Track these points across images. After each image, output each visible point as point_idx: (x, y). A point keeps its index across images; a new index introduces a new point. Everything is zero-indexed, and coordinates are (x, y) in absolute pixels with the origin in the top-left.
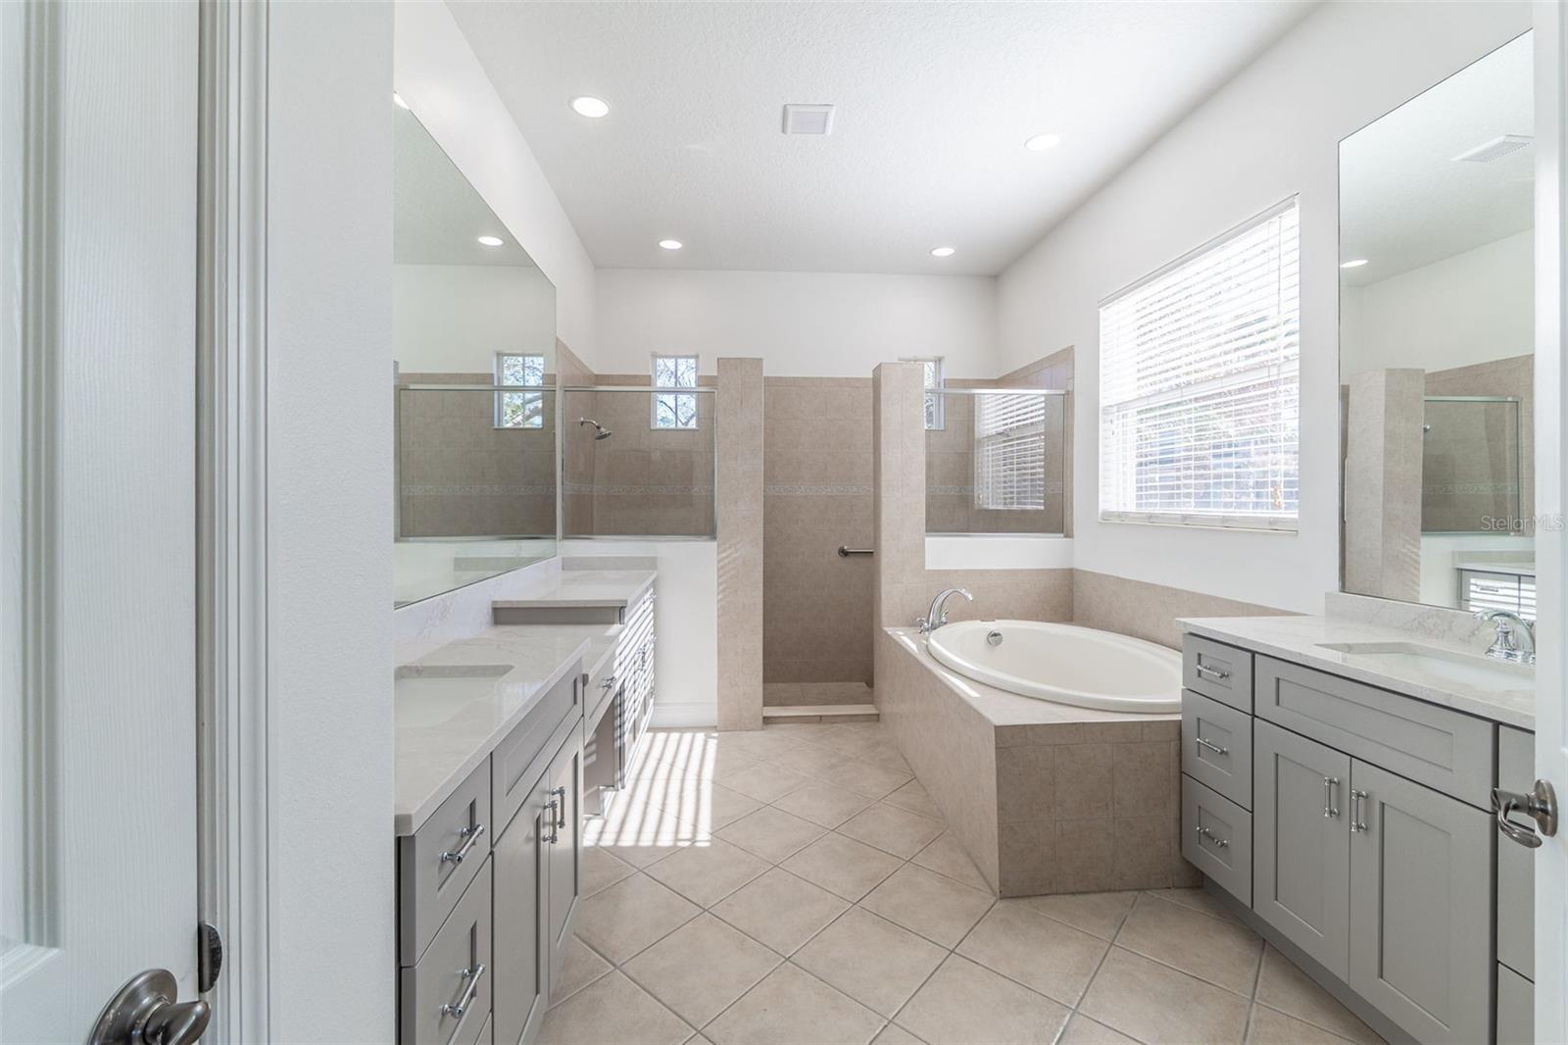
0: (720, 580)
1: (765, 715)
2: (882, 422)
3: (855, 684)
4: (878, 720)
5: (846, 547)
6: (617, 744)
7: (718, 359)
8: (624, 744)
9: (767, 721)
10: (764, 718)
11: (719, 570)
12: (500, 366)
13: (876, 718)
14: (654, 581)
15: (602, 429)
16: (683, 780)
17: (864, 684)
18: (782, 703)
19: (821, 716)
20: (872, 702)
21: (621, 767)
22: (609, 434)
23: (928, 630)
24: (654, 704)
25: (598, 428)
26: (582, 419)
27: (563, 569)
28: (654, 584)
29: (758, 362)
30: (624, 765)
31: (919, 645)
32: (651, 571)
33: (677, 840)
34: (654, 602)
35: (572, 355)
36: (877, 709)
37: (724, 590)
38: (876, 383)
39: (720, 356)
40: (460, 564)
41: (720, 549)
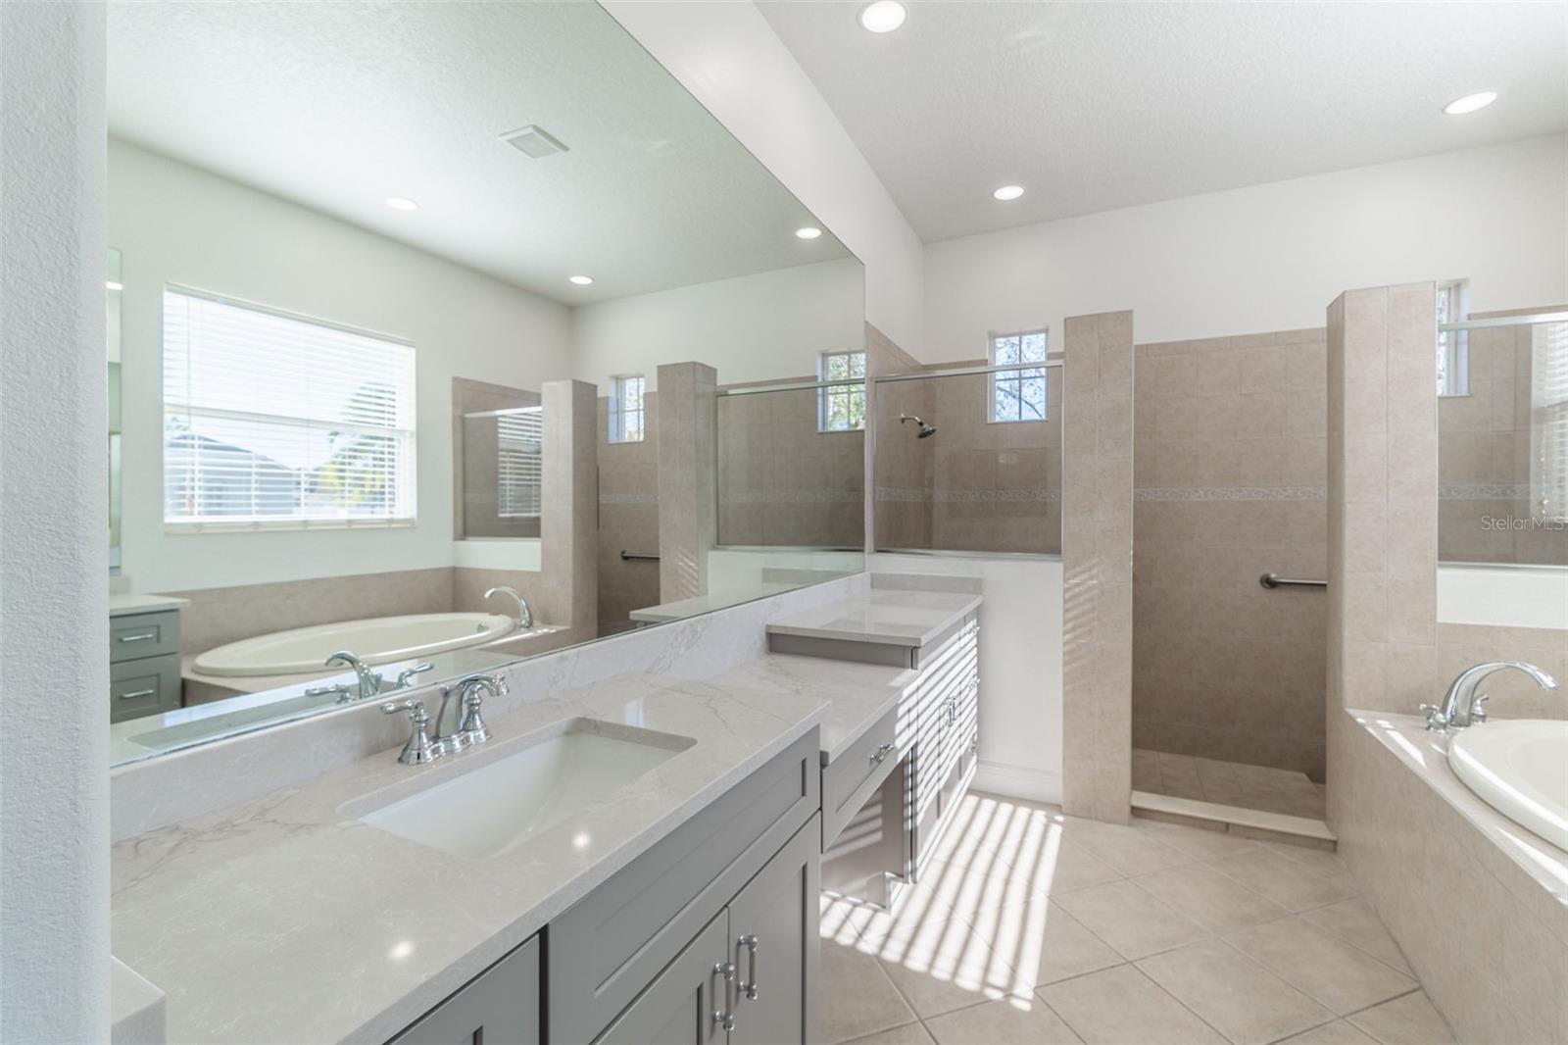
0: (1069, 615)
1: (1136, 803)
2: (1347, 386)
3: (1287, 774)
4: (1335, 850)
5: (1273, 576)
6: (909, 825)
7: (1065, 320)
8: (916, 828)
9: (1137, 812)
10: (1133, 808)
11: (1066, 601)
12: (825, 367)
13: (1333, 846)
14: (978, 607)
15: (925, 426)
16: (1007, 882)
17: (1304, 776)
18: (1165, 789)
19: (1227, 825)
20: (1321, 814)
21: (913, 856)
22: (933, 431)
23: (1444, 726)
24: (978, 762)
25: (921, 424)
26: (903, 416)
27: (872, 586)
28: (979, 613)
29: (1125, 317)
30: (916, 856)
31: (1427, 752)
32: (975, 596)
33: (985, 983)
34: (979, 636)
35: (889, 342)
36: (1331, 830)
37: (1074, 629)
38: (1335, 335)
39: (1067, 316)
40: (768, 575)
41: (1067, 575)
